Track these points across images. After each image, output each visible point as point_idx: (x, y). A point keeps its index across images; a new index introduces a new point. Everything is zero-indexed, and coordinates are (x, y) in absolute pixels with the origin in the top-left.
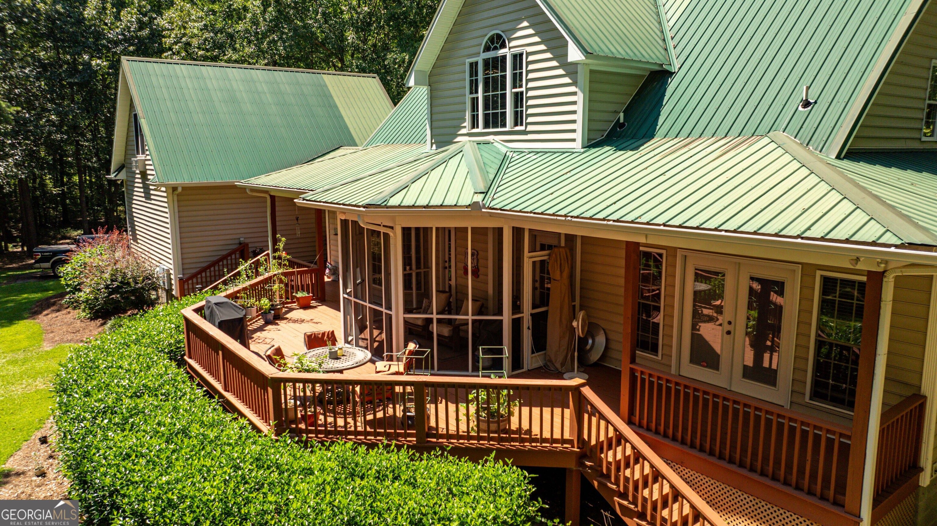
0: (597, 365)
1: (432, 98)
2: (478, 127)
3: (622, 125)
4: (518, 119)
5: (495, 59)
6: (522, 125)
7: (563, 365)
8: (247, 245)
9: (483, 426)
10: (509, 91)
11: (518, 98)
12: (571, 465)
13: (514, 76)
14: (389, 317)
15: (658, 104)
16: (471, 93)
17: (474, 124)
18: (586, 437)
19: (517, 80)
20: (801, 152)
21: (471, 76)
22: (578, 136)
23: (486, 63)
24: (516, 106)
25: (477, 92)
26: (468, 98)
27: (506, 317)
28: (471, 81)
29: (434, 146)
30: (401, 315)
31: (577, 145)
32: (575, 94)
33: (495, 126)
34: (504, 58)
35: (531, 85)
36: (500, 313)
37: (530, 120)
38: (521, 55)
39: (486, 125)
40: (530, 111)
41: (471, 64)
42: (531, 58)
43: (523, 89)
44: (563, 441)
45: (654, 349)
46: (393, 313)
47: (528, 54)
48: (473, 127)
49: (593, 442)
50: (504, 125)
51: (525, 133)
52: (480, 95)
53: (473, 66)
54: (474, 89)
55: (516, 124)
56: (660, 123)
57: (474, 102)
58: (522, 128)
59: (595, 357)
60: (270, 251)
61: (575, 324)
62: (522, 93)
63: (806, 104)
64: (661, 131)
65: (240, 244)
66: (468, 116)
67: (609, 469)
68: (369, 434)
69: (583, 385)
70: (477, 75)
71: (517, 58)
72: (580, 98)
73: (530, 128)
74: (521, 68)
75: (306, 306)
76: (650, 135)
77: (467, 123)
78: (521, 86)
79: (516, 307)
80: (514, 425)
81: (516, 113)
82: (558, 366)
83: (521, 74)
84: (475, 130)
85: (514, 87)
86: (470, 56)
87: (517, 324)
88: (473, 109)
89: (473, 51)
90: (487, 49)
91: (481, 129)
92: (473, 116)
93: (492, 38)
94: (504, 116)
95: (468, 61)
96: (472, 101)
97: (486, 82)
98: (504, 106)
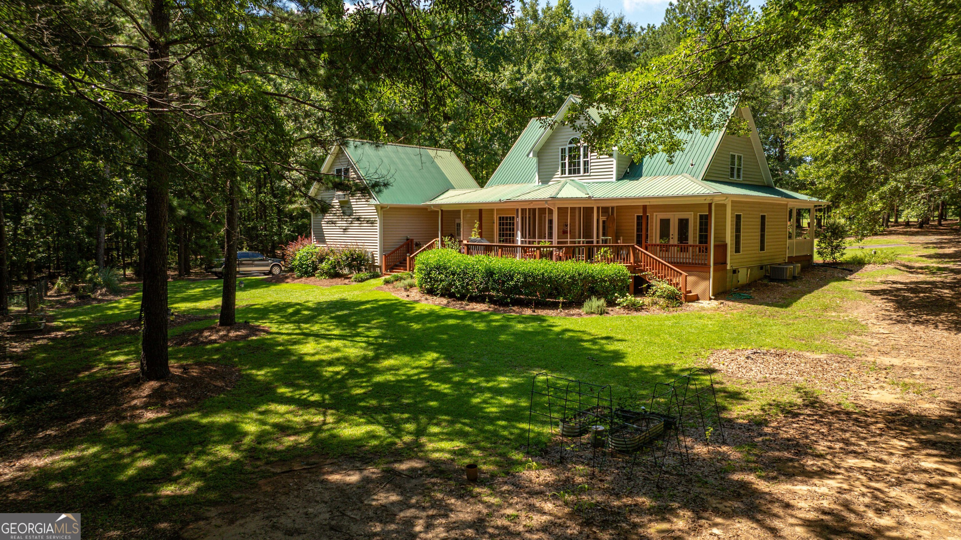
1: (540, 163)
2: (565, 174)
3: (628, 173)
4: (586, 171)
6: (588, 173)
8: (412, 240)
10: (582, 160)
11: (586, 163)
13: (584, 154)
16: (562, 160)
17: (563, 172)
19: (586, 156)
20: (692, 178)
21: (562, 153)
22: (614, 176)
23: (570, 149)
24: (585, 166)
25: (565, 160)
26: (560, 162)
28: (562, 156)
29: (540, 183)
31: (614, 180)
32: (612, 161)
33: (575, 173)
35: (592, 158)
37: (592, 171)
39: (570, 173)
40: (592, 168)
41: (562, 149)
43: (589, 159)
48: (562, 174)
50: (579, 172)
51: (590, 176)
52: (567, 161)
53: (563, 151)
54: (563, 158)
55: (585, 173)
56: (643, 172)
57: (563, 165)
60: (439, 237)
62: (588, 161)
63: (692, 165)
64: (644, 175)
65: (407, 239)
66: (560, 170)
70: (565, 153)
71: (586, 148)
72: (614, 163)
73: (592, 174)
74: (587, 151)
76: (641, 176)
77: (559, 173)
78: (587, 158)
79: (598, 237)
81: (585, 168)
83: (587, 153)
84: (564, 176)
85: (584, 158)
86: (561, 145)
88: (562, 167)
89: (563, 143)
90: (570, 143)
91: (567, 175)
92: (562, 170)
93: (573, 139)
94: (579, 170)
95: (560, 148)
96: (562, 164)
97: (570, 156)
98: (579, 165)
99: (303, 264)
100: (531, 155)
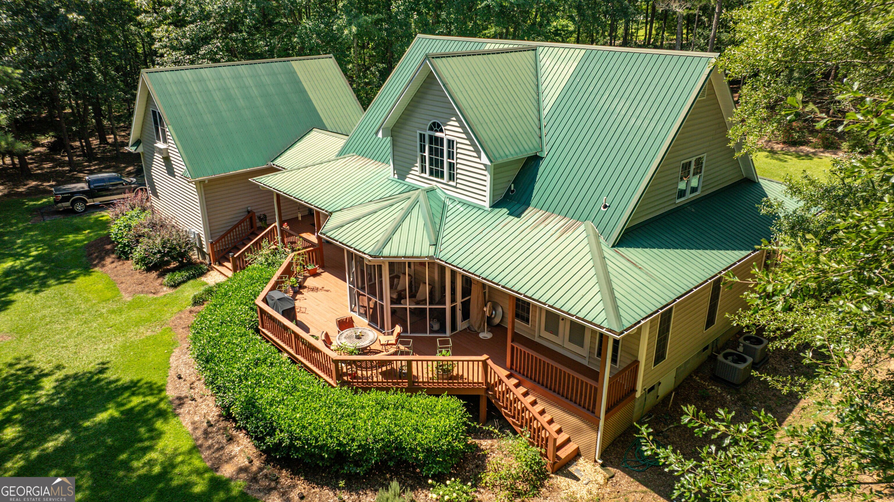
0: (499, 325)
1: (393, 145)
2: (425, 173)
3: (513, 192)
4: (452, 177)
5: (437, 138)
6: (454, 180)
7: (479, 328)
8: (254, 213)
9: (440, 376)
10: (446, 160)
11: (451, 166)
12: (482, 393)
13: (449, 152)
14: (382, 307)
15: (533, 181)
16: (421, 151)
17: (423, 170)
18: (489, 381)
19: (451, 155)
21: (421, 141)
22: (487, 199)
23: (431, 137)
24: (450, 169)
25: (424, 152)
26: (419, 154)
27: (448, 306)
28: (421, 145)
29: (396, 176)
30: (389, 306)
31: (487, 205)
32: (485, 176)
33: (437, 176)
34: (442, 139)
35: (459, 161)
36: (444, 304)
37: (458, 181)
38: (453, 141)
39: (431, 174)
40: (459, 176)
41: (421, 134)
42: (459, 145)
43: (454, 162)
44: (478, 383)
45: (527, 320)
46: (384, 304)
47: (457, 143)
48: (422, 172)
49: (492, 382)
50: (442, 177)
51: (456, 187)
52: (427, 154)
53: (422, 137)
54: (423, 150)
55: (450, 179)
56: (534, 195)
57: (423, 158)
58: (453, 184)
59: (497, 321)
60: (277, 224)
61: (485, 309)
62: (454, 163)
64: (533, 202)
66: (418, 164)
67: (499, 396)
68: (385, 382)
69: (487, 359)
70: (424, 142)
71: (451, 143)
72: (488, 178)
73: (458, 186)
74: (453, 148)
75: (315, 274)
77: (418, 169)
78: (453, 159)
80: (455, 373)
81: (450, 174)
82: (476, 329)
83: (453, 152)
84: (423, 175)
85: (449, 158)
86: (420, 129)
87: (453, 309)
88: (422, 162)
89: (423, 126)
90: (431, 129)
91: (427, 175)
92: (422, 166)
93: (434, 123)
94: (442, 172)
95: (419, 132)
96: (422, 156)
97: (431, 149)
98: (442, 167)
99: (119, 243)
100: (380, 135)
